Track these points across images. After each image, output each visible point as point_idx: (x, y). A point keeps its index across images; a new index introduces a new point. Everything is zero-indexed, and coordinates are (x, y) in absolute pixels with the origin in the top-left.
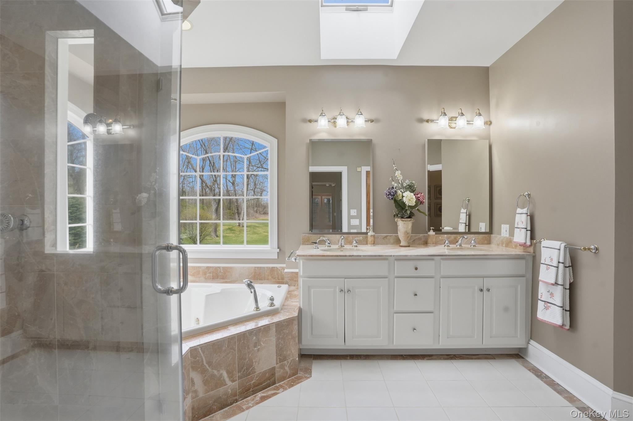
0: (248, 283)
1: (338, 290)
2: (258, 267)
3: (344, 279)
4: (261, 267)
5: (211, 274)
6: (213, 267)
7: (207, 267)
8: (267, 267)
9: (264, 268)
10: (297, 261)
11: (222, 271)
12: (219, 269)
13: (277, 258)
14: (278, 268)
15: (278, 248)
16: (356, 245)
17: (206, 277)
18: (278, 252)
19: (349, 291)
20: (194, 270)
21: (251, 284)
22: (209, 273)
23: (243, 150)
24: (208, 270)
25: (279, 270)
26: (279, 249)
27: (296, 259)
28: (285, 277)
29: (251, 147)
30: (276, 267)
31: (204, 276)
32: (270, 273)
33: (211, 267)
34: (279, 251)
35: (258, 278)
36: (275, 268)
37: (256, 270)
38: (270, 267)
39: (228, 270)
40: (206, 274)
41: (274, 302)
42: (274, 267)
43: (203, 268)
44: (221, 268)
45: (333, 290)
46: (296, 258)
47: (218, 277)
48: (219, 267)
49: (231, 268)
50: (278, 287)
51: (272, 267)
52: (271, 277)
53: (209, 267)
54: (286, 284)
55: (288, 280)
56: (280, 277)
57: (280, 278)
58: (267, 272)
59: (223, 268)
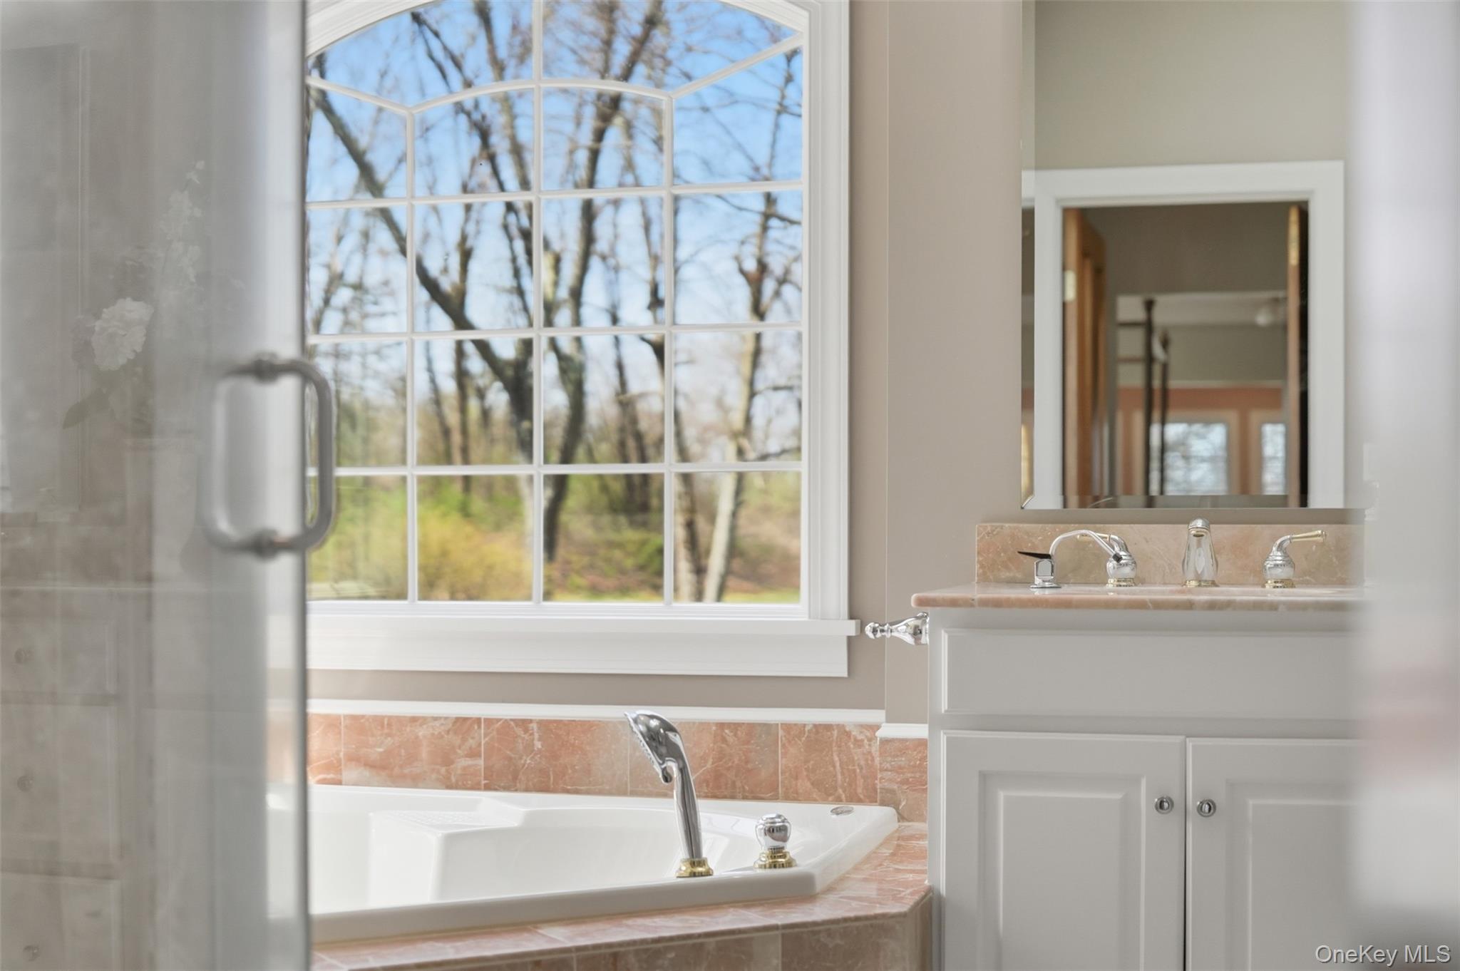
0: (649, 729)
1: (1145, 801)
2: (735, 726)
3: (1182, 738)
4: (751, 727)
5: (481, 762)
6: (490, 722)
7: (457, 719)
8: (788, 727)
9: (767, 727)
10: (923, 641)
11: (538, 745)
12: (519, 731)
13: (845, 674)
14: (848, 734)
15: (851, 617)
16: (1284, 576)
17: (453, 780)
18: (849, 639)
19: (1208, 807)
20: (389, 735)
21: (667, 737)
22: (467, 756)
23: (725, 115)
24: (464, 740)
25: (858, 743)
26: (853, 622)
27: (917, 632)
28: (882, 770)
29: (774, 95)
30: (841, 728)
31: (443, 770)
32: (806, 762)
33: (478, 720)
34: (853, 633)
35: (738, 784)
36: (835, 733)
37: (724, 740)
38: (804, 725)
39: (572, 737)
40: (452, 762)
41: (792, 848)
42: (828, 727)
43: (437, 723)
44: (534, 726)
45: (1118, 796)
46: (918, 622)
47: (515, 778)
48: (524, 723)
49: (587, 726)
50: (832, 811)
51: (815, 726)
52: (808, 784)
53: (465, 719)
54: (883, 803)
55: (895, 787)
56: (860, 782)
57: (859, 790)
58: (784, 755)
59: (545, 725)
